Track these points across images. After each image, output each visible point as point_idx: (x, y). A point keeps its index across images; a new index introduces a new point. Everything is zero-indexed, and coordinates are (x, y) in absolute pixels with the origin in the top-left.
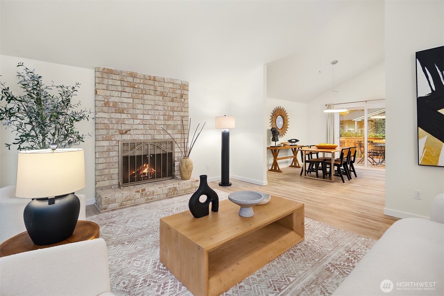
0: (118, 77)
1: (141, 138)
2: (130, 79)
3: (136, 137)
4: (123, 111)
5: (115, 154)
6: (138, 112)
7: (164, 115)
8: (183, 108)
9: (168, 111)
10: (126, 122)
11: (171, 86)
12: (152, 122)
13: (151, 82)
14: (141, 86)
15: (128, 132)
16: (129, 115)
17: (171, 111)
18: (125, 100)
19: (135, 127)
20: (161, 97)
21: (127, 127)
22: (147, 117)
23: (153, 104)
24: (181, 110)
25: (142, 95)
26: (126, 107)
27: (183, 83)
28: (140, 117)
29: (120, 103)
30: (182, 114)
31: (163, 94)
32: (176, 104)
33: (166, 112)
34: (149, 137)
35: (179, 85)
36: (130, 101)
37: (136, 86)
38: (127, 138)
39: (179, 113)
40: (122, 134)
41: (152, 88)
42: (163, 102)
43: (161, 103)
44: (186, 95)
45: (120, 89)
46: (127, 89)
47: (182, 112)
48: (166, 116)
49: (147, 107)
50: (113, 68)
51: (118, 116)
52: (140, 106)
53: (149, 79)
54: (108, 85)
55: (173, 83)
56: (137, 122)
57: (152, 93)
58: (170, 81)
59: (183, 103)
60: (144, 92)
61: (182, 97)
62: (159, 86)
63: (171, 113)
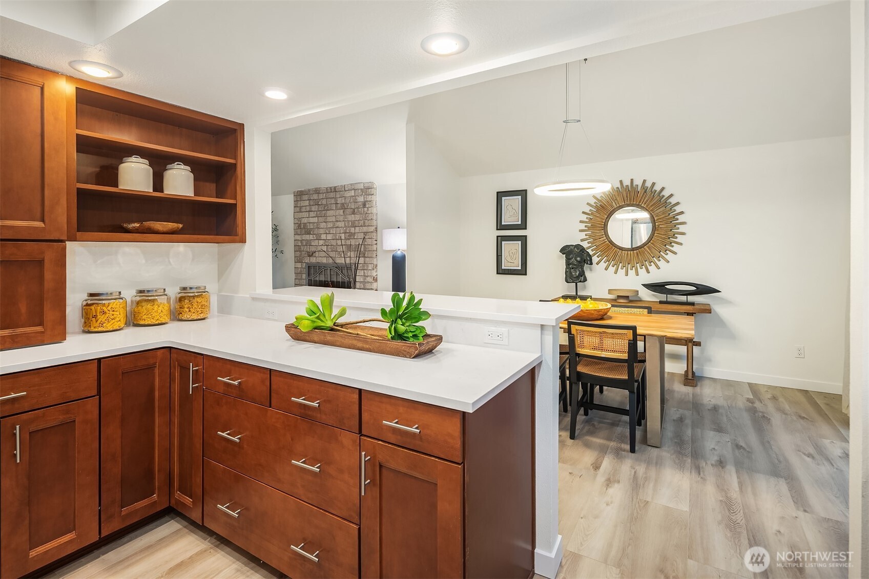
0: (305, 197)
1: (324, 261)
2: (315, 197)
3: (320, 260)
4: (310, 232)
5: (304, 276)
6: (322, 231)
7: (345, 233)
8: (366, 221)
9: (349, 227)
10: (313, 244)
11: (352, 193)
12: (334, 243)
13: (332, 195)
14: (324, 202)
15: (314, 254)
16: (315, 236)
17: (352, 227)
18: (312, 220)
19: (319, 248)
20: (342, 211)
21: (313, 249)
22: (329, 237)
23: (334, 221)
24: (364, 224)
25: (325, 211)
26: (312, 227)
27: (366, 185)
28: (323, 237)
29: (308, 224)
30: (365, 229)
31: (344, 207)
32: (357, 217)
33: (346, 229)
34: (331, 261)
35: (361, 189)
36: (315, 220)
37: (320, 203)
38: (313, 260)
39: (361, 228)
40: (310, 256)
41: (333, 201)
42: (343, 216)
43: (341, 218)
44: (371, 201)
45: (308, 209)
46: (313, 208)
47: (364, 226)
48: (347, 234)
49: (330, 225)
50: (303, 189)
51: (307, 237)
52: (323, 225)
53: (330, 191)
54: (301, 207)
55: (355, 190)
56: (321, 242)
57: (334, 207)
58: (350, 187)
59: (366, 213)
60: (326, 208)
61: (364, 205)
62: (340, 197)
63: (352, 230)
